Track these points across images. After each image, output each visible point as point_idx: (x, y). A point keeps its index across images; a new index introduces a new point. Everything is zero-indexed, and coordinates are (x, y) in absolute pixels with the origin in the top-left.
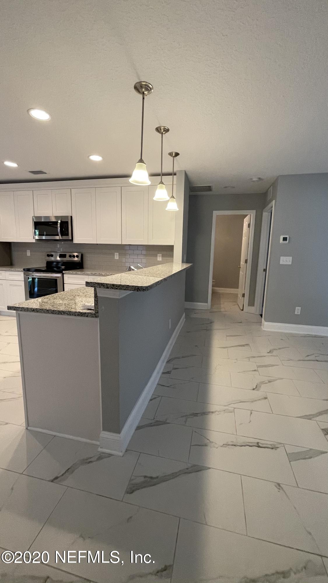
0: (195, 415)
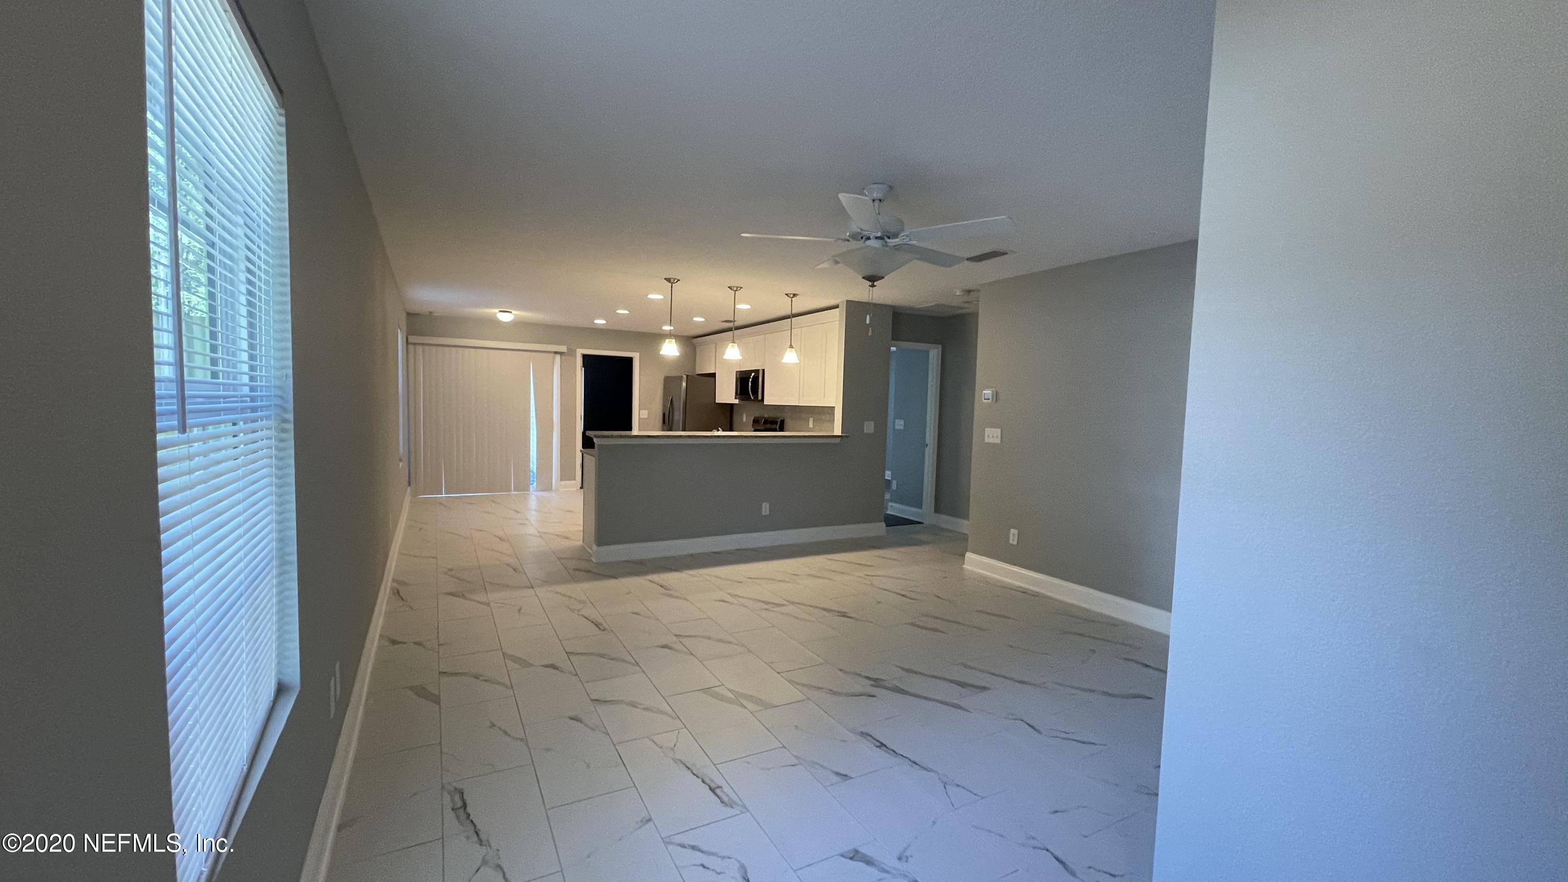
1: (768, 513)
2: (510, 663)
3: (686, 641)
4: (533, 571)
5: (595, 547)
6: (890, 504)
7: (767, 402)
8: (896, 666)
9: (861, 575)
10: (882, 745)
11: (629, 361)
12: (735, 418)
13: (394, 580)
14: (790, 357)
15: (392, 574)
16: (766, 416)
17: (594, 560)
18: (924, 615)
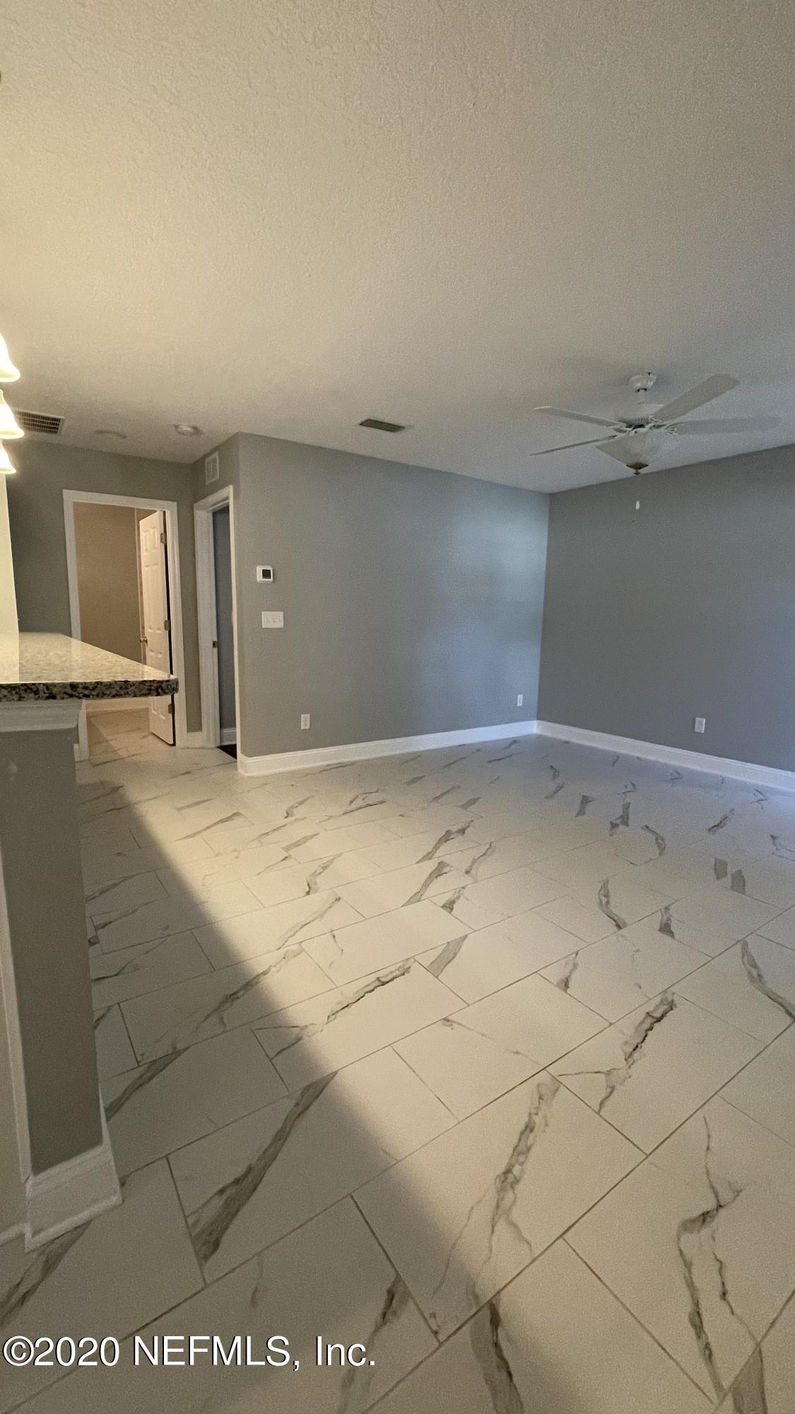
0: (232, 997)
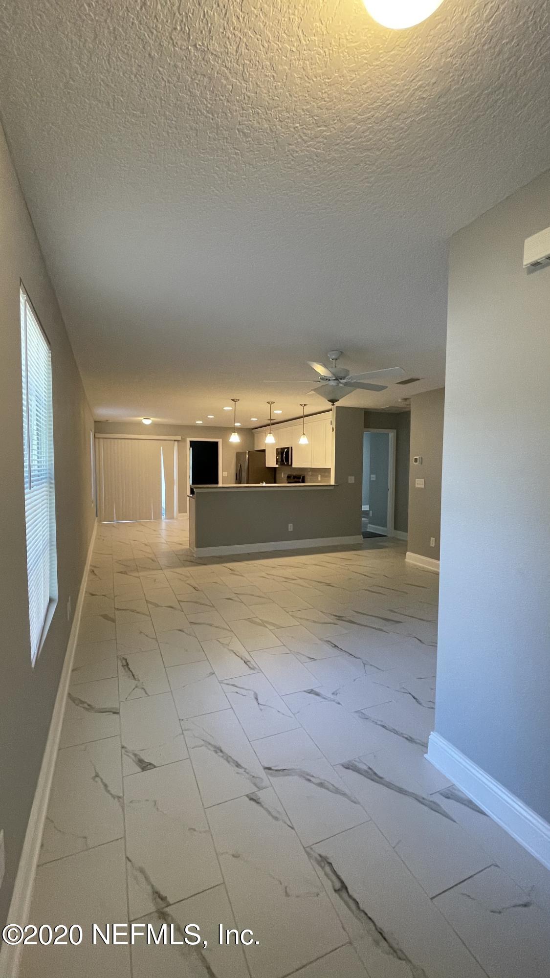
1: (292, 530)
2: (150, 606)
3: (241, 597)
4: (163, 561)
5: (195, 549)
6: (369, 525)
7: (294, 466)
8: (353, 610)
9: (344, 565)
10: (336, 646)
11: (216, 443)
12: (277, 476)
13: (91, 565)
14: (303, 441)
15: (89, 563)
16: (294, 474)
17: (195, 556)
18: (374, 586)
